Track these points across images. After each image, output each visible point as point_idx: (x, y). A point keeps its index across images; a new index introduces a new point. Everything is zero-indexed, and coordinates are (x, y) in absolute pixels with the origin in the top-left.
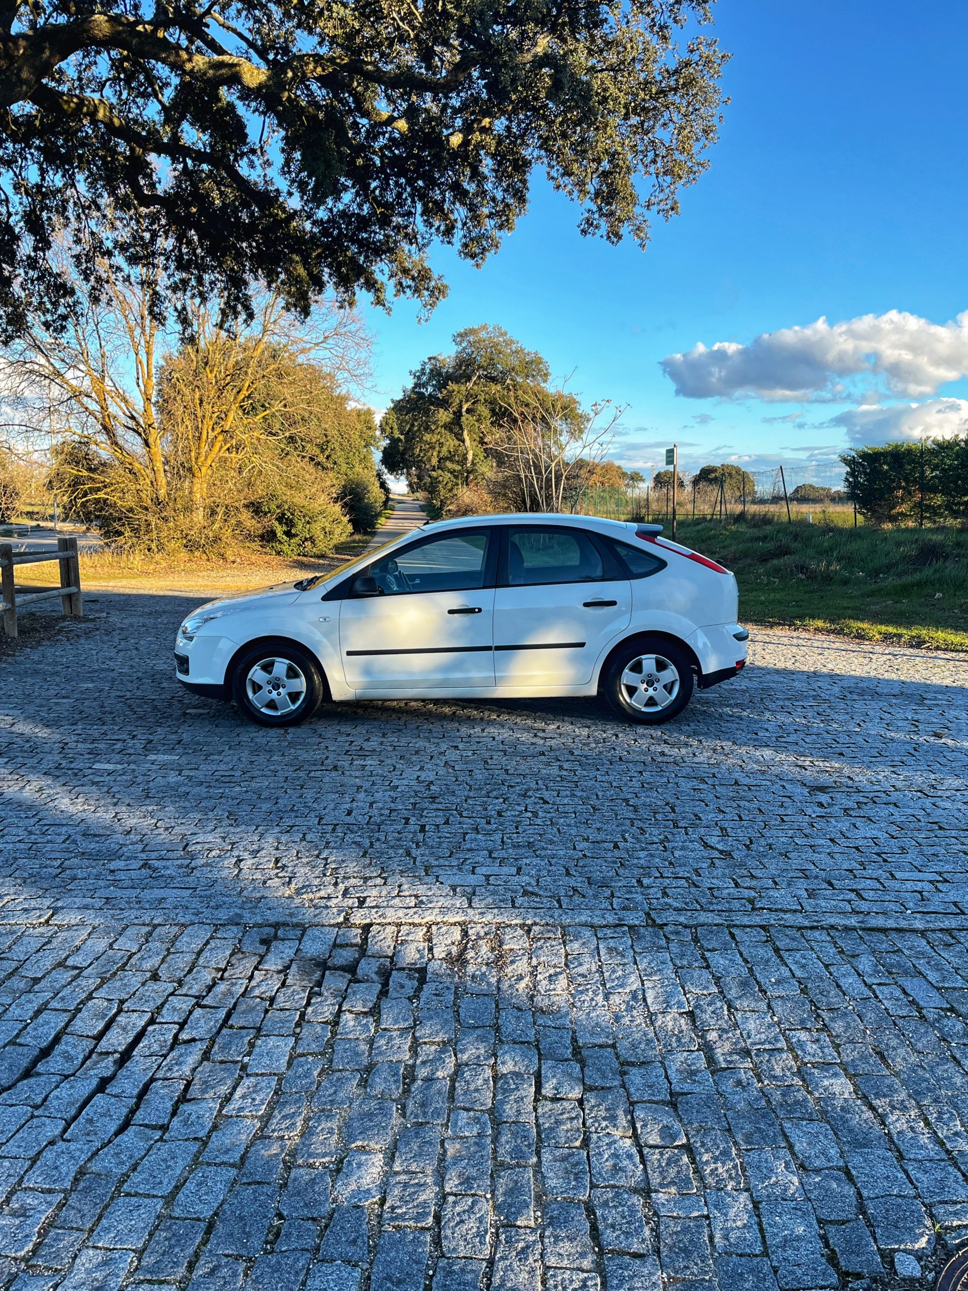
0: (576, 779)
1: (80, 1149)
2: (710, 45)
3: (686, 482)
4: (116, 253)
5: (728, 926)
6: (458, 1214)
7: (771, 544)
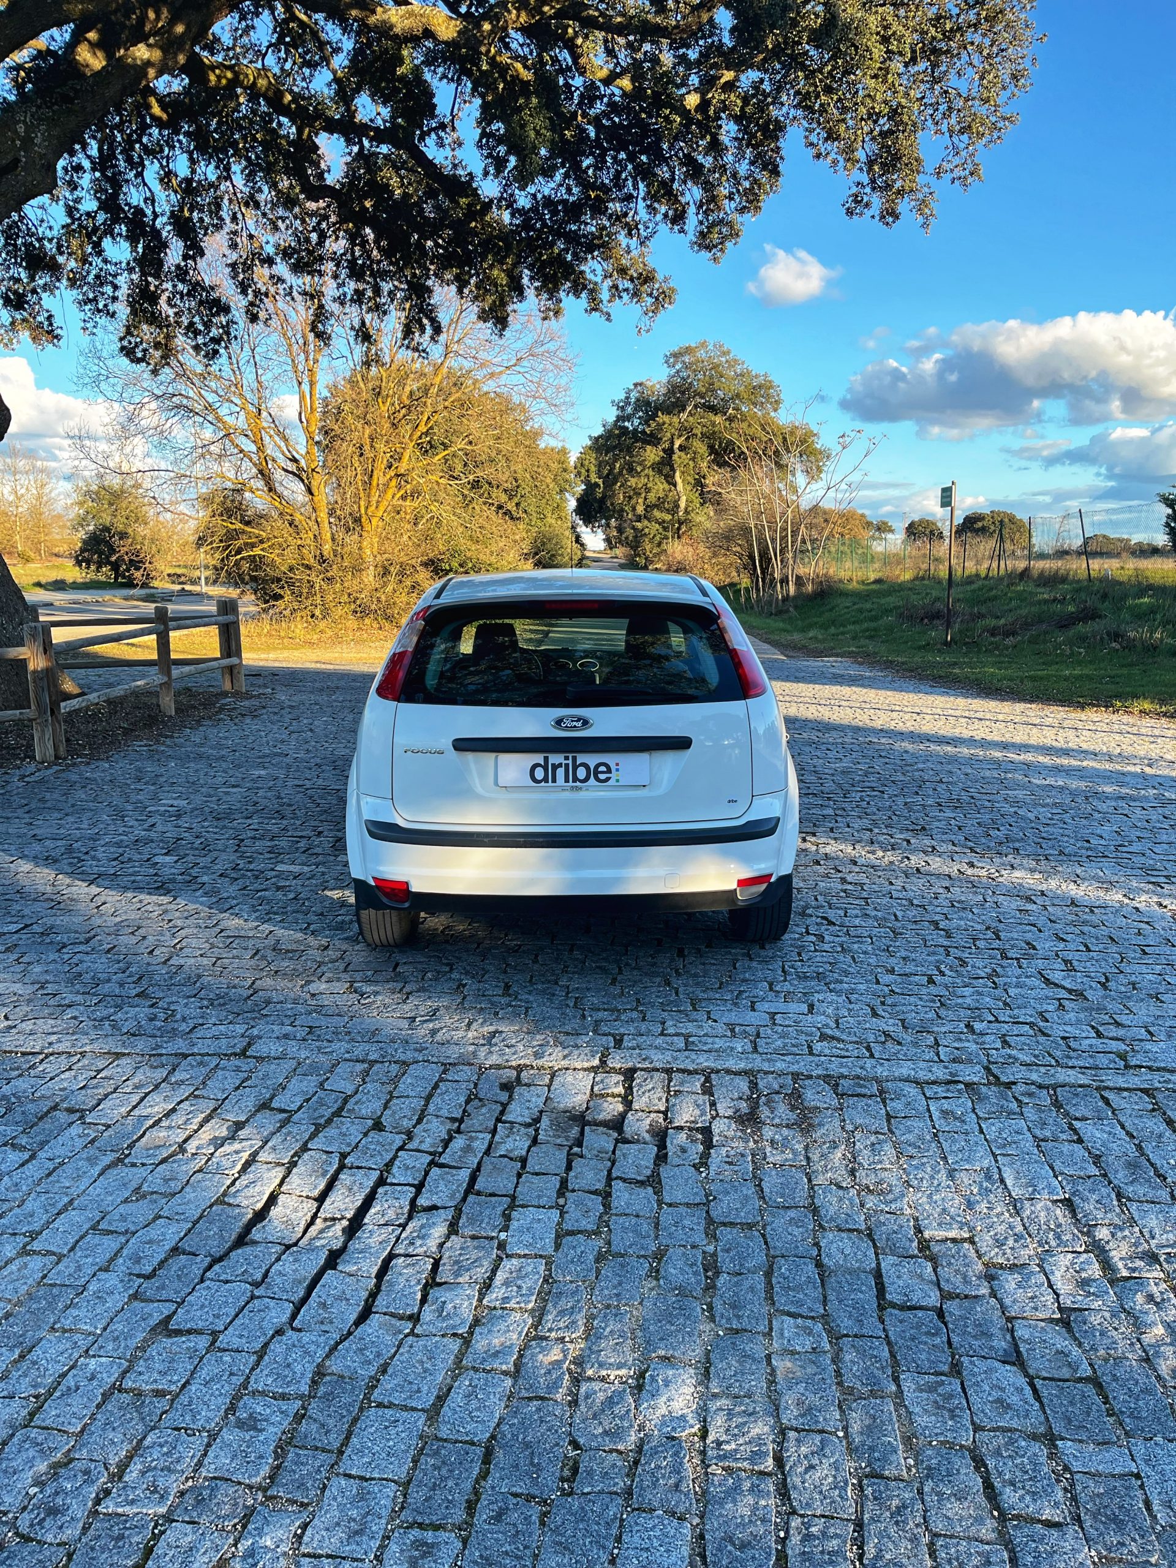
0: (865, 894)
1: (315, 1342)
3: (946, 533)
4: (278, 260)
5: (1098, 1089)
6: (806, 1457)
7: (1071, 608)
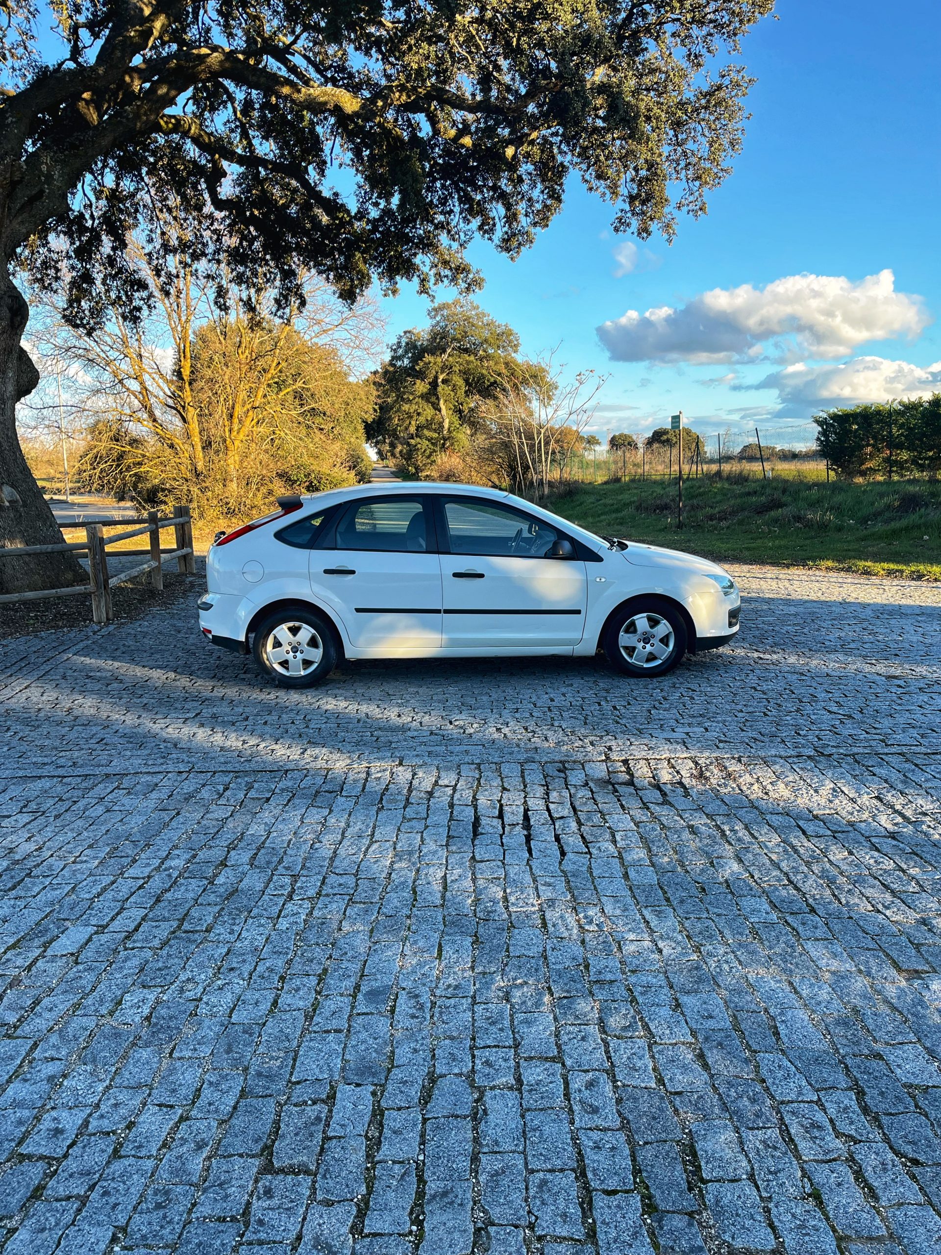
2: (739, 71)
3: (640, 445)
5: (875, 754)
7: (763, 499)
